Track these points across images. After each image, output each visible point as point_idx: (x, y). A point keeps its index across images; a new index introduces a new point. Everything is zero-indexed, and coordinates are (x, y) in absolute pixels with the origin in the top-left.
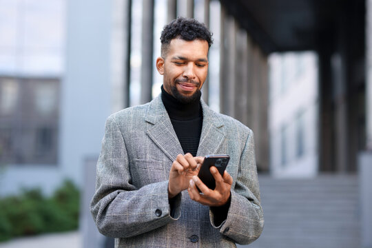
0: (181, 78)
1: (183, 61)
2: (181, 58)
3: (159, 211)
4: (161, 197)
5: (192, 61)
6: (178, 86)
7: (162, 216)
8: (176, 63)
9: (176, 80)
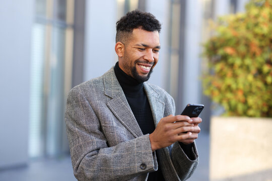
0: (142, 60)
1: (145, 48)
2: (144, 45)
5: (151, 48)
6: (137, 67)
7: (147, 169)
8: (139, 49)
9: (137, 61)
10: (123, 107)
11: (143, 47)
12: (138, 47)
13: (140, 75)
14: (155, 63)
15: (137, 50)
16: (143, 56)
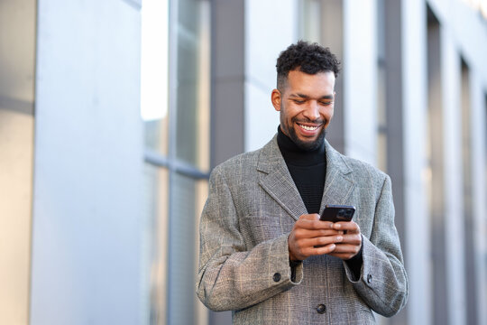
0: (301, 117)
1: (305, 99)
2: (301, 96)
3: (277, 276)
4: (281, 259)
5: (314, 99)
6: (296, 126)
7: (281, 281)
8: (295, 101)
9: (295, 119)
10: (284, 184)
11: (301, 99)
12: (294, 98)
13: (302, 139)
14: (325, 121)
15: (293, 103)
16: (303, 111)
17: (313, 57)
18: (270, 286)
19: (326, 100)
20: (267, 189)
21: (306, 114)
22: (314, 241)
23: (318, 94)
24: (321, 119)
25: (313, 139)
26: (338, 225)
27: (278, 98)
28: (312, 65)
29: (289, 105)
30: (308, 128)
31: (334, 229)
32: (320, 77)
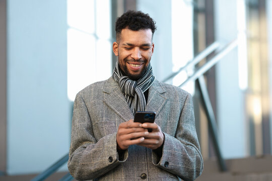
0: (130, 59)
1: (131, 47)
3: (111, 159)
4: (112, 148)
6: (128, 65)
7: (113, 162)
8: (125, 48)
9: (126, 60)
16: (130, 55)
17: (136, 20)
18: (107, 165)
19: (145, 47)
20: (108, 104)
21: (132, 56)
22: (130, 136)
23: (140, 43)
24: (142, 59)
25: (139, 73)
26: (145, 125)
27: (117, 48)
28: (136, 25)
29: (122, 51)
30: (134, 66)
31: (142, 127)
32: (141, 32)
